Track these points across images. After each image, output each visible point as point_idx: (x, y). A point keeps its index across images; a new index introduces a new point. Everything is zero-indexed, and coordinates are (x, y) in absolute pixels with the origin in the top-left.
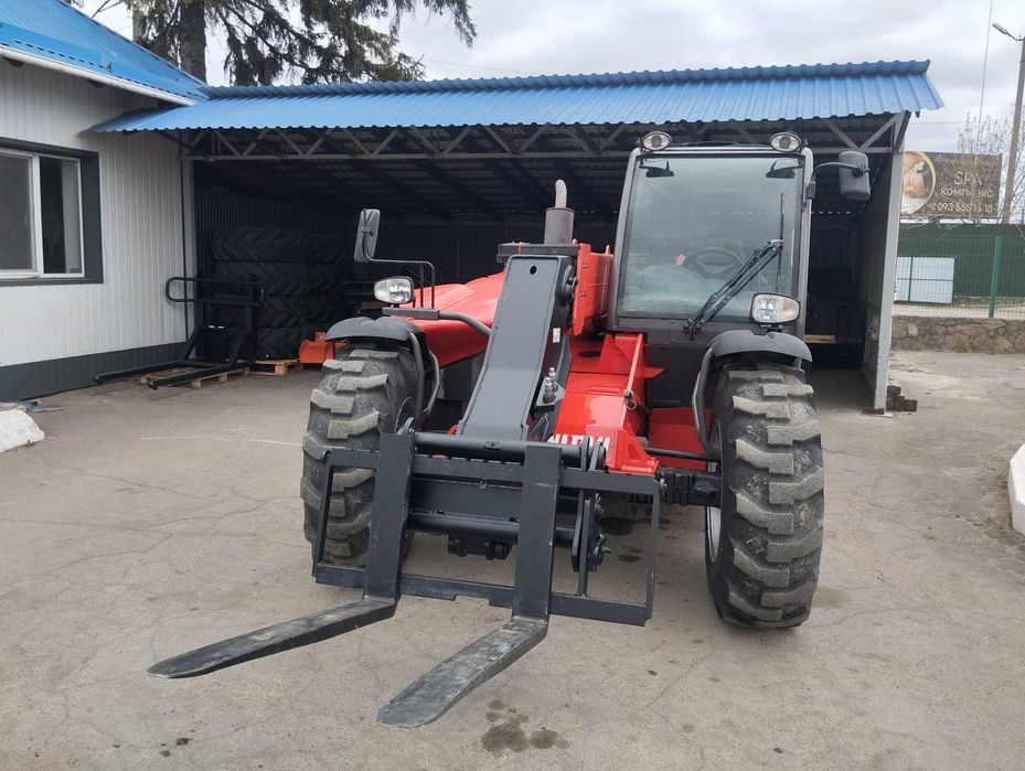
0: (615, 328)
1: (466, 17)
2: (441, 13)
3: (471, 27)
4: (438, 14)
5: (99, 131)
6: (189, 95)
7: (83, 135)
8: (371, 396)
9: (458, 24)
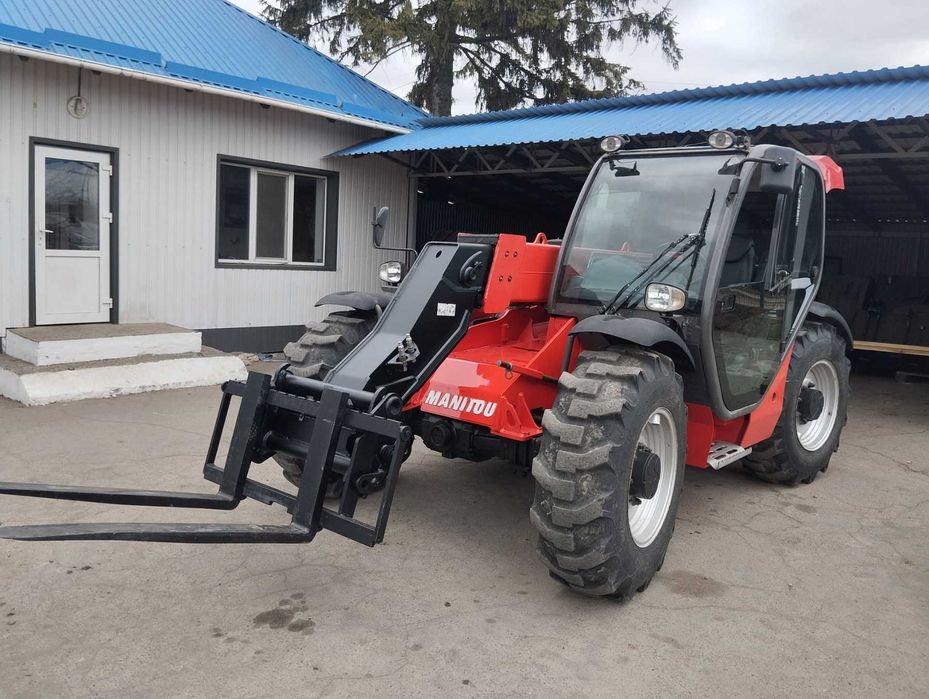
0: (553, 311)
1: (672, 42)
2: (647, 41)
3: (678, 51)
4: (644, 42)
5: (341, 155)
6: (409, 126)
7: (329, 159)
8: (323, 350)
9: (666, 50)
